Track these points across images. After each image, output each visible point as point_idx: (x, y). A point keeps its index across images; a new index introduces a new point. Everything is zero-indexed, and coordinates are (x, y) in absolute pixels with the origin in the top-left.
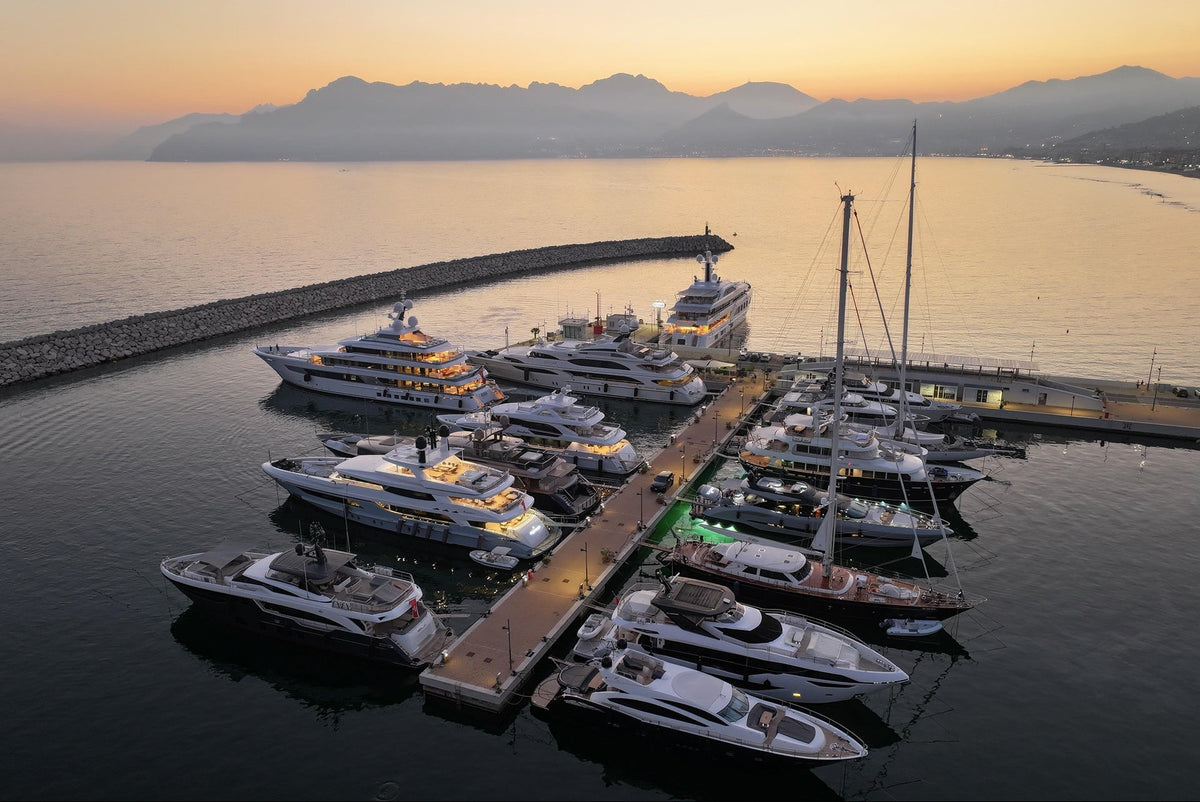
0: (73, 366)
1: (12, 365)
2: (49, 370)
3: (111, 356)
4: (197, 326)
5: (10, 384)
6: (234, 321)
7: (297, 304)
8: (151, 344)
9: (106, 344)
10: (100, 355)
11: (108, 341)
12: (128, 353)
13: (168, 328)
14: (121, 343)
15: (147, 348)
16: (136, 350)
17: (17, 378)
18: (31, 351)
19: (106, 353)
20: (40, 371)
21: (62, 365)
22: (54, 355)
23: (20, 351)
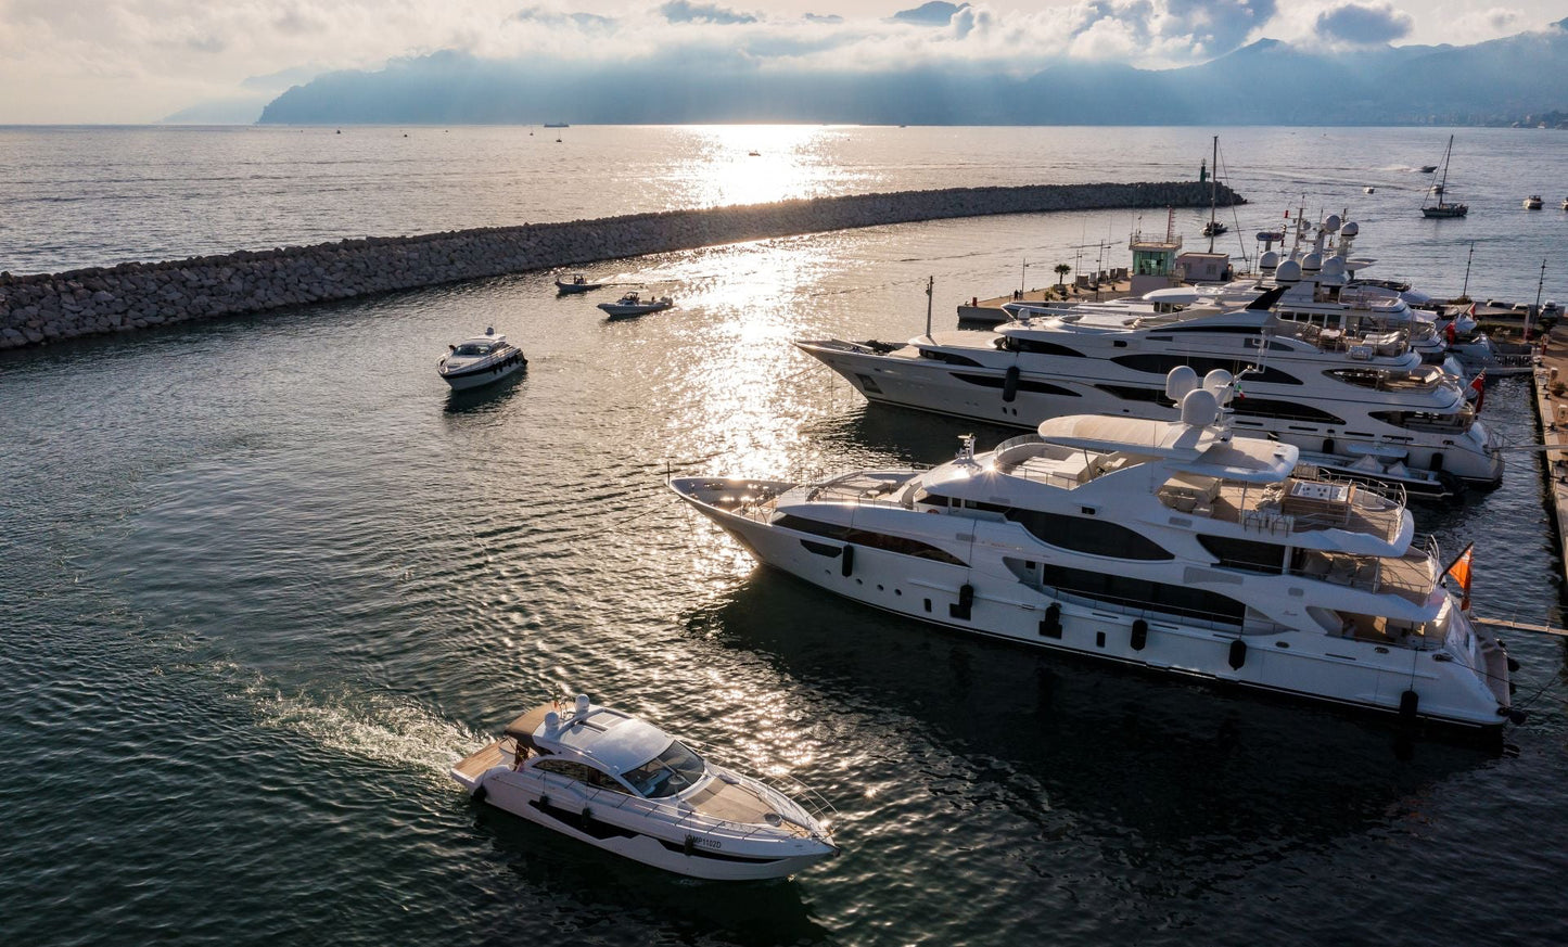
0: (269, 304)
1: (176, 296)
2: (233, 308)
3: (326, 295)
4: (452, 262)
5: (174, 324)
6: (506, 259)
7: (598, 242)
8: (385, 282)
9: (317, 277)
10: (308, 291)
11: (319, 270)
12: (351, 293)
13: (408, 259)
14: (337, 276)
15: (378, 287)
16: (363, 290)
17: (184, 316)
18: (202, 276)
19: (318, 291)
20: (220, 308)
21: (251, 302)
22: (238, 285)
23: (185, 273)
